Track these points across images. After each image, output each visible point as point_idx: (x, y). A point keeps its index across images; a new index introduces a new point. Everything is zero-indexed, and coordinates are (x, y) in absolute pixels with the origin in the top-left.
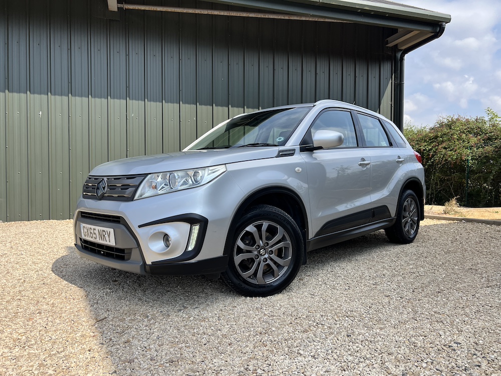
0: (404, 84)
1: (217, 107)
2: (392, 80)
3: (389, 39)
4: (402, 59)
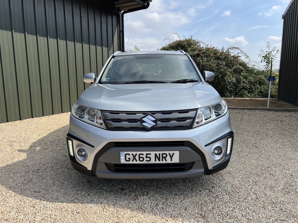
0: (124, 31)
1: (15, 33)
2: (118, 28)
3: (116, 2)
4: (123, 17)
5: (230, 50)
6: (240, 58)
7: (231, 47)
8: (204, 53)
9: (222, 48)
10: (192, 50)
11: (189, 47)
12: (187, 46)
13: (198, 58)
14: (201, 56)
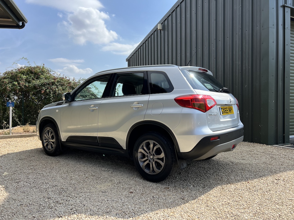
5: (81, 81)
6: (90, 89)
7: (81, 79)
8: (58, 82)
9: (73, 79)
10: (46, 79)
11: (42, 74)
12: (40, 74)
13: (53, 86)
14: (56, 85)
